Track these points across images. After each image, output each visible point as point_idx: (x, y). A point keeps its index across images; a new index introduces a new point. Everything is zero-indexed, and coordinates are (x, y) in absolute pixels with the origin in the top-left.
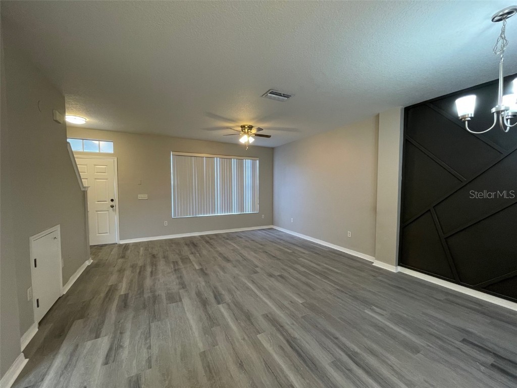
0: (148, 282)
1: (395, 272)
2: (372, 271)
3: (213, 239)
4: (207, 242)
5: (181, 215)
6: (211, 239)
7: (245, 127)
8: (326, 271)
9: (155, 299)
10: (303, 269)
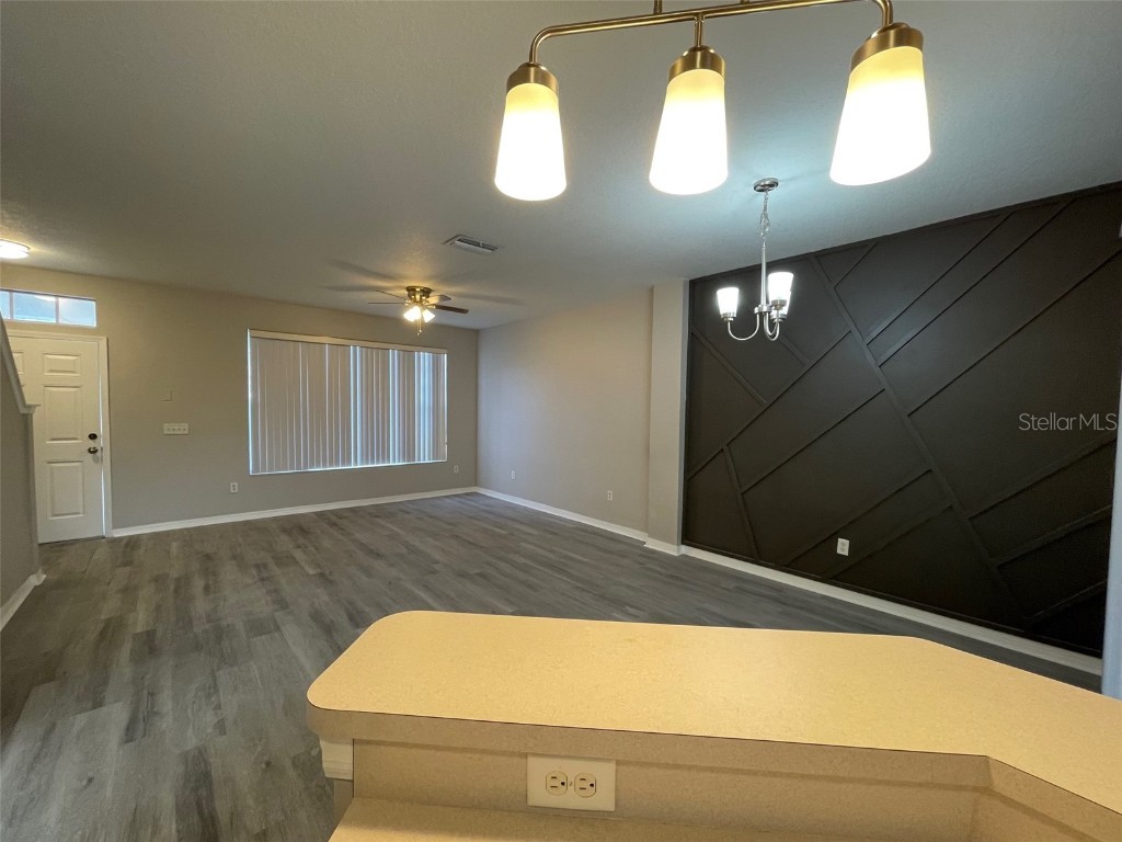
0: (201, 606)
1: (676, 554)
2: (641, 555)
3: (346, 517)
4: (333, 525)
5: (271, 470)
6: (341, 518)
7: (414, 290)
8: (563, 560)
9: (220, 633)
10: (523, 561)
